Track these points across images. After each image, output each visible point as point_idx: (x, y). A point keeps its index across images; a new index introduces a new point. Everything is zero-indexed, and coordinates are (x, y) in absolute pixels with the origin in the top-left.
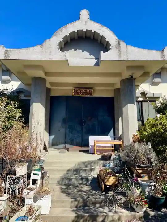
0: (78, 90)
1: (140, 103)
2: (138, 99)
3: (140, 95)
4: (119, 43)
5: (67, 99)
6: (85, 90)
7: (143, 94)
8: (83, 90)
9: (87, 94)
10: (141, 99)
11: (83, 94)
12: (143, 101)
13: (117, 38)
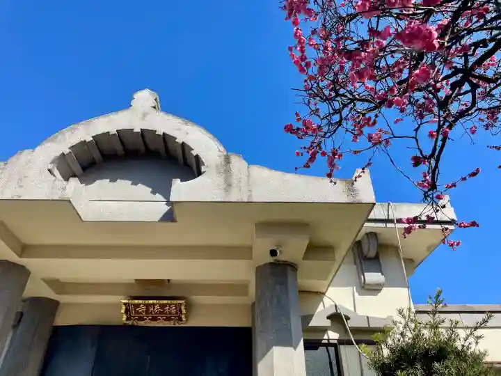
0: (138, 306)
1: (332, 349)
2: (326, 337)
3: (328, 323)
4: (227, 160)
5: (104, 334)
6: (163, 306)
7: (337, 318)
8: (154, 305)
9: (168, 319)
10: (333, 336)
11: (154, 319)
12: (341, 342)
13: (222, 148)
